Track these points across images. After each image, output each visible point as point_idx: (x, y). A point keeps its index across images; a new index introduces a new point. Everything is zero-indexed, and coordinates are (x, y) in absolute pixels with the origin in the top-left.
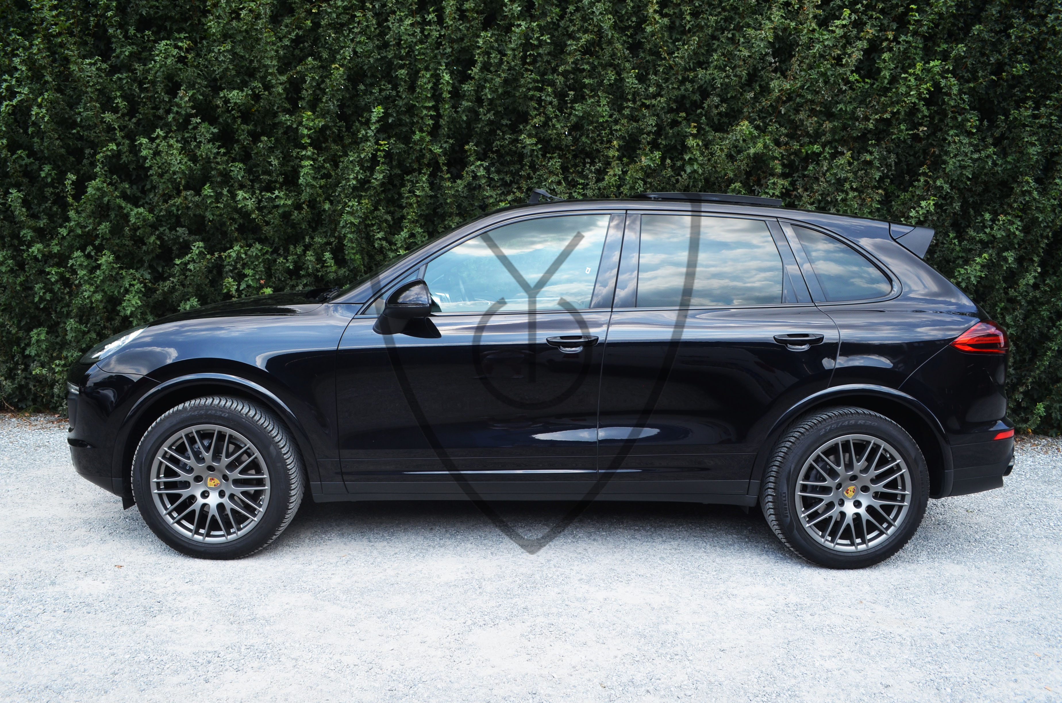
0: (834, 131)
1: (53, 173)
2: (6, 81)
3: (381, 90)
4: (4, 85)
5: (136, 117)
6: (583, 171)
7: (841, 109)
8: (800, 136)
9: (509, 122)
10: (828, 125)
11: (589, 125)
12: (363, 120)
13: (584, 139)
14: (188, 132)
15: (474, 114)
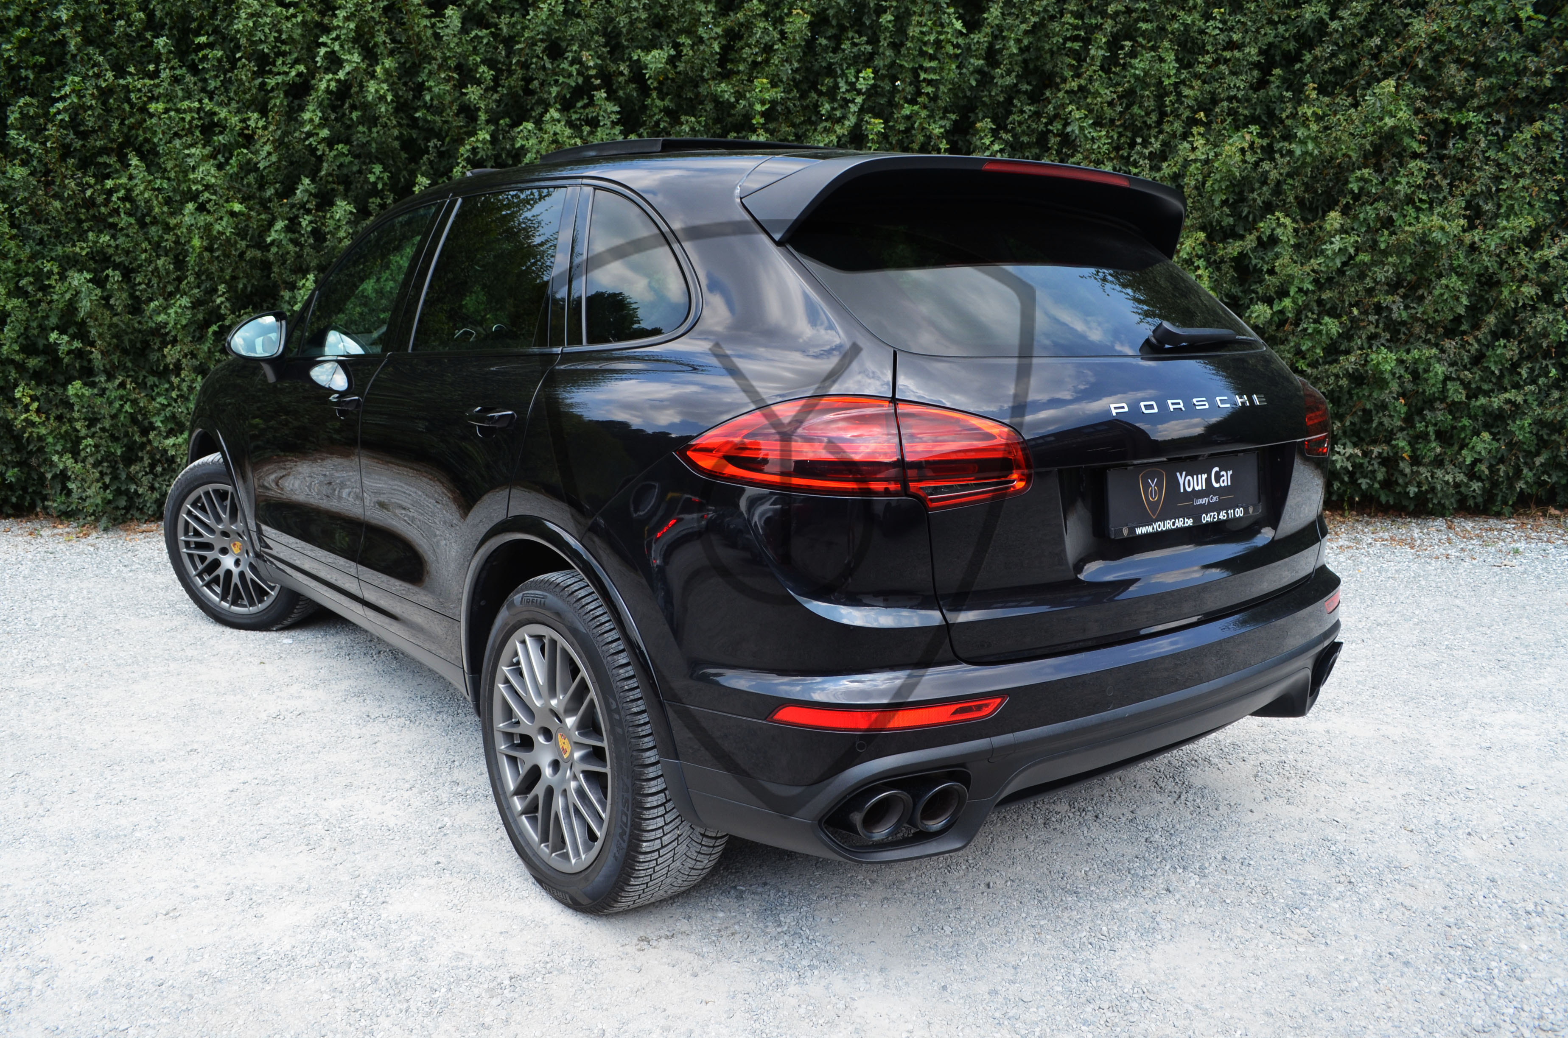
0: (1489, 90)
1: (386, 175)
2: (324, 44)
3: (854, 45)
4: (322, 51)
5: (497, 92)
6: (1129, 156)
7: (1504, 59)
8: (1440, 99)
9: (1029, 88)
10: (1481, 83)
11: (1143, 89)
12: (824, 89)
13: (1136, 109)
14: (576, 112)
15: (985, 78)
